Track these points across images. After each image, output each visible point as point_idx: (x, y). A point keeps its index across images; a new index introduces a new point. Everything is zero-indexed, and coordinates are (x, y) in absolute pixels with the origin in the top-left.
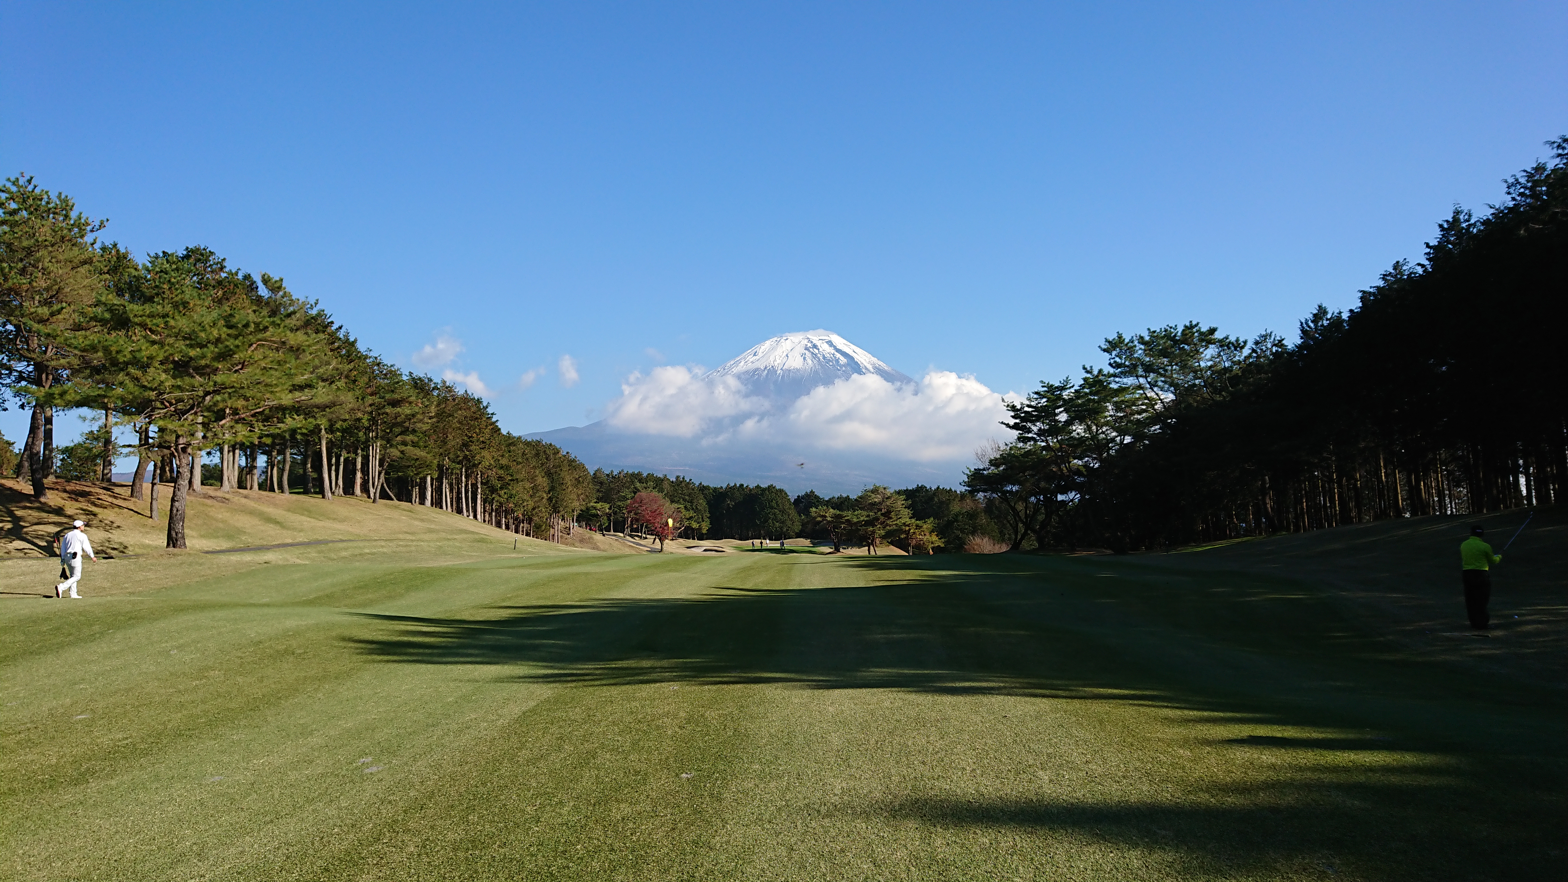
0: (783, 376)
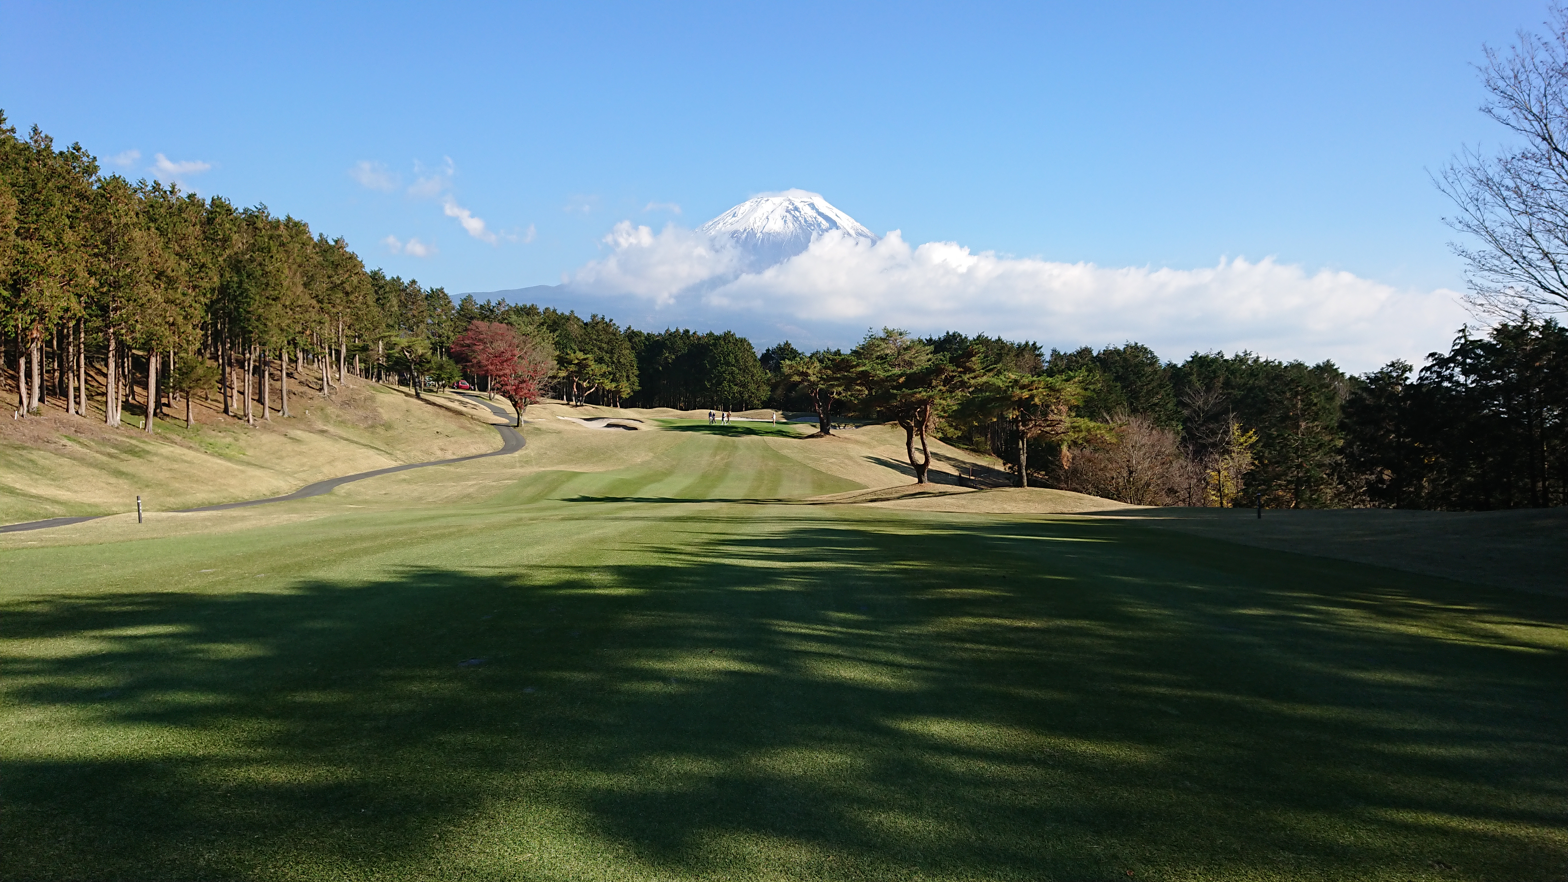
0: (763, 240)
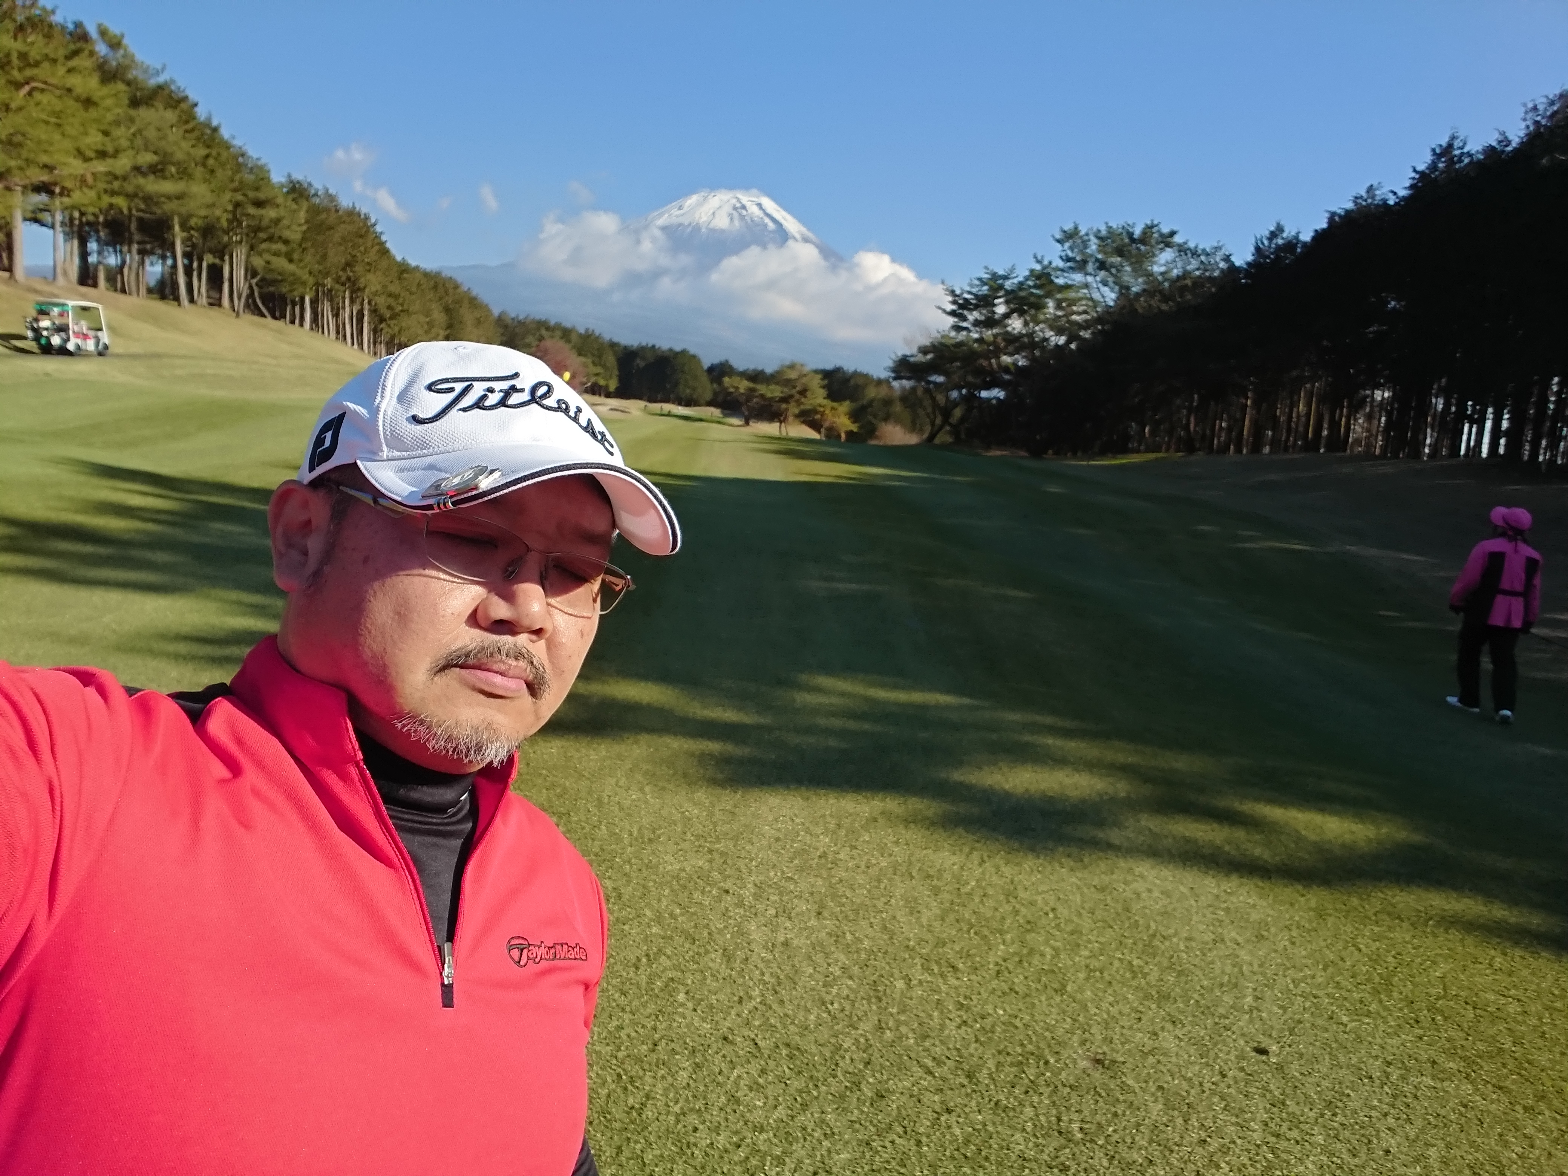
0: (708, 235)
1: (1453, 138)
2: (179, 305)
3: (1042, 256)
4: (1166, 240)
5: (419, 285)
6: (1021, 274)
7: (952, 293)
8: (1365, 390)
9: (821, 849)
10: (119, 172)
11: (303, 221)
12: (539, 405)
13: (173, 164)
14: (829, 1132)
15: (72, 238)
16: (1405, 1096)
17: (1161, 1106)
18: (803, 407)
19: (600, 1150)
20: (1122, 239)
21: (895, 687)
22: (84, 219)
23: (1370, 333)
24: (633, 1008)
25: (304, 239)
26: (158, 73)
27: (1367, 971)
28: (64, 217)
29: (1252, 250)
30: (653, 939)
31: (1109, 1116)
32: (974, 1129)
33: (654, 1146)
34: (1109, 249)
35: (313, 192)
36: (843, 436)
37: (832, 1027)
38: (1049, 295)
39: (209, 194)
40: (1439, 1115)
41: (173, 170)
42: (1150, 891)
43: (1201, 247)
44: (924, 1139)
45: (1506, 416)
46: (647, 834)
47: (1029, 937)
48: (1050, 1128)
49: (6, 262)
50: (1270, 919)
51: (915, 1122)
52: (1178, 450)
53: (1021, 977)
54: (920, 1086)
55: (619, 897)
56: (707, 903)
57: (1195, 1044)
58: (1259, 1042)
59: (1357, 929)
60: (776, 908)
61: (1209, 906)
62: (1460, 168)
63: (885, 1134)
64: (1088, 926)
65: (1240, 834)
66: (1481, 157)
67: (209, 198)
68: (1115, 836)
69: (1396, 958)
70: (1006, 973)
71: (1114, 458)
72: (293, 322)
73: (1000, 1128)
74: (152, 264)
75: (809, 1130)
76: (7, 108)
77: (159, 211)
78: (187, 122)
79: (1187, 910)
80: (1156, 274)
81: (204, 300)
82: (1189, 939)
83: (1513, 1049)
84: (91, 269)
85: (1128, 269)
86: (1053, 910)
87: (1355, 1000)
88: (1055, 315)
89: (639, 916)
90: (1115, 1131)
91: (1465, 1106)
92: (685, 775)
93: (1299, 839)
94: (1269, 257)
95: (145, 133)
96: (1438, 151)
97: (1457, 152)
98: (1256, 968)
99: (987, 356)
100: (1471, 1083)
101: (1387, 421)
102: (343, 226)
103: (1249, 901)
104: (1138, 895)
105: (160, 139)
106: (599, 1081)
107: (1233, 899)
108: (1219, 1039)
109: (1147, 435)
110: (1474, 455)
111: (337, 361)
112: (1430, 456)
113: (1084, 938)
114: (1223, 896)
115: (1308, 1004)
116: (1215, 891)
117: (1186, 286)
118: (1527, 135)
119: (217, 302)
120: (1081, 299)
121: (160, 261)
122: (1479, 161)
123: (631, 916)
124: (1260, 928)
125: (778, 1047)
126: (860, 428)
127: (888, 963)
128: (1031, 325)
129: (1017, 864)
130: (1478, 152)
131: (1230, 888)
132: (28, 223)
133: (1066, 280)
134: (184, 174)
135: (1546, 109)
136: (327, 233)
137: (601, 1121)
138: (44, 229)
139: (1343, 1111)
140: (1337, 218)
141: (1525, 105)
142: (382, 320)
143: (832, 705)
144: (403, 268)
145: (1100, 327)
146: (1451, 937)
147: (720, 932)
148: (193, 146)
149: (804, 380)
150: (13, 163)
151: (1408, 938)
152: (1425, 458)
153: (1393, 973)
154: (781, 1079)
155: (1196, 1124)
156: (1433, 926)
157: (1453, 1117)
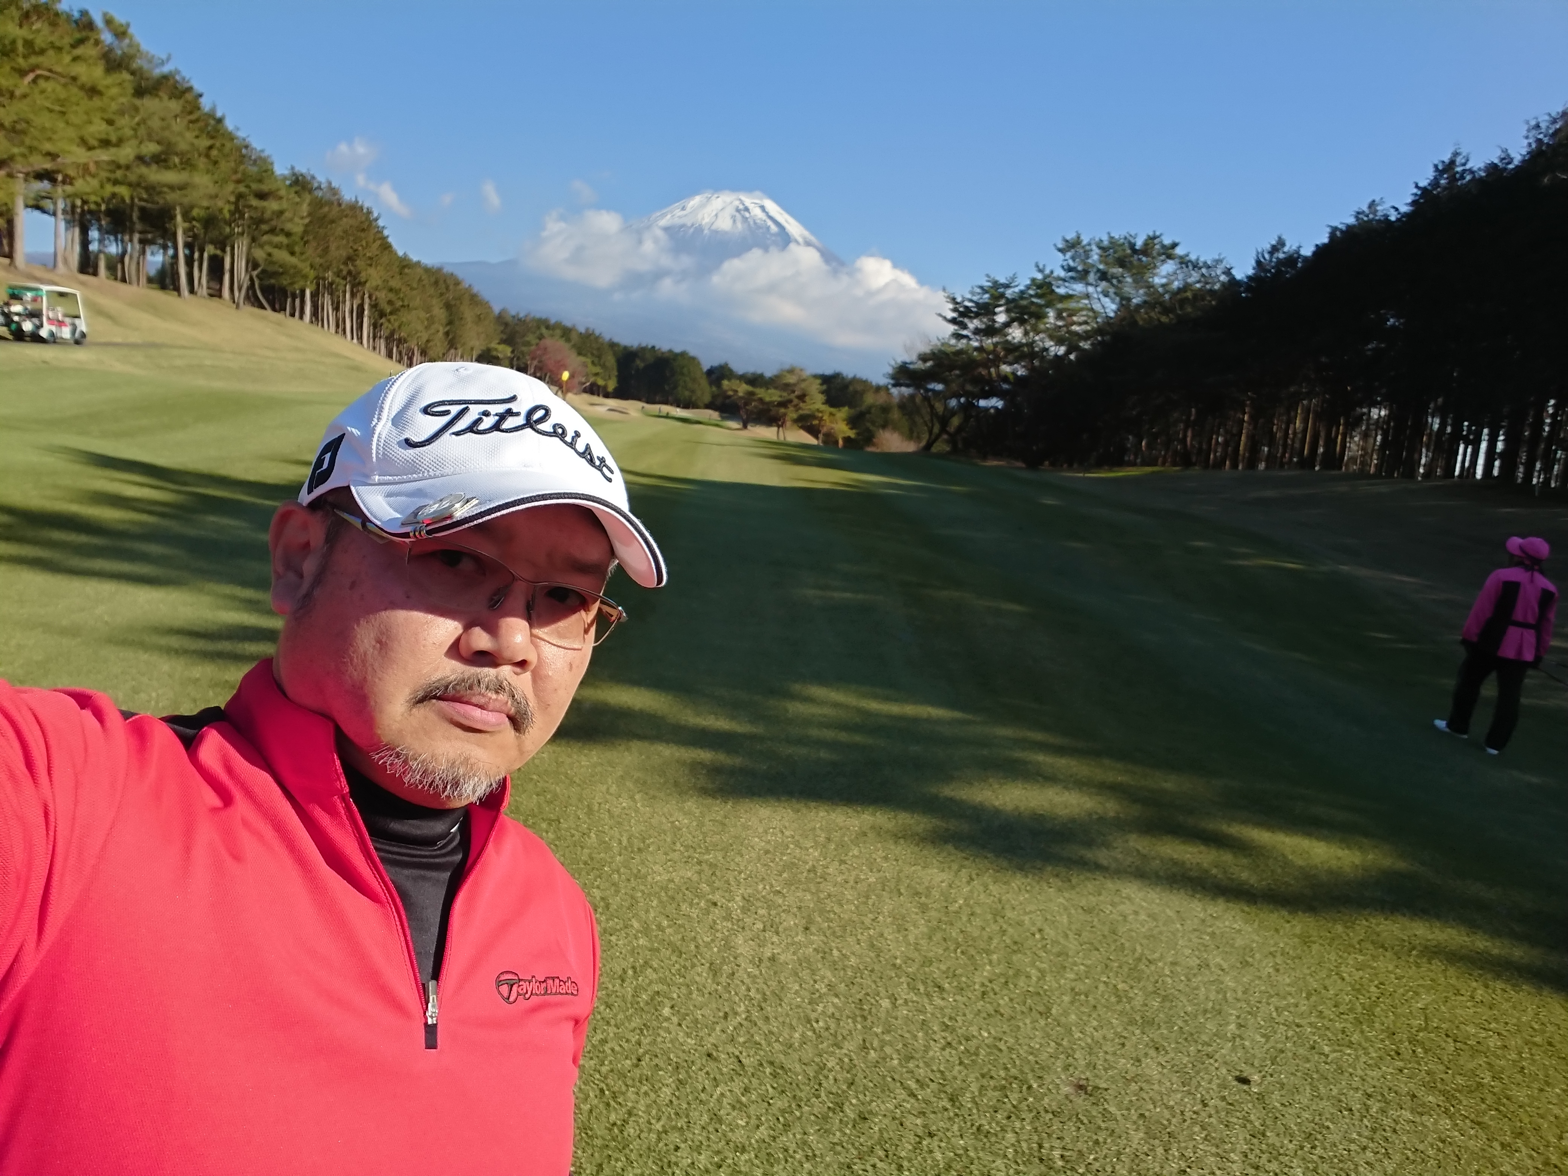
0: (710, 236)
1: (1456, 154)
2: (179, 295)
3: (1044, 266)
4: (1168, 252)
5: (420, 280)
6: (1022, 283)
7: (954, 300)
8: (1361, 408)
9: (811, 863)
10: (123, 161)
11: (305, 214)
12: (534, 429)
13: (177, 154)
14: (810, 1154)
15: (74, 227)
16: (1384, 1130)
17: (1141, 1135)
18: (801, 412)
19: (580, 1167)
20: (1124, 250)
21: (887, 699)
22: (86, 208)
23: (1370, 350)
24: (618, 1021)
25: (306, 232)
26: (163, 63)
27: (1350, 1001)
28: (66, 205)
29: (1253, 263)
30: (640, 951)
31: (1090, 1143)
32: (956, 1155)
33: (635, 1164)
34: (1110, 260)
35: (316, 185)
36: (841, 442)
37: (817, 1046)
38: (1049, 305)
39: (211, 185)
40: (1417, 1150)
41: (177, 160)
42: (1136, 913)
43: (1202, 259)
44: (905, 1164)
45: (1501, 438)
46: (637, 843)
47: (1015, 958)
48: (1031, 1154)
49: (6, 249)
50: (1255, 945)
51: (897, 1145)
52: (1174, 464)
53: (1006, 998)
54: (902, 1108)
55: (607, 906)
56: (695, 916)
57: (1177, 1072)
58: (1241, 1071)
59: (1341, 957)
60: (764, 923)
61: (1195, 930)
62: (1462, 185)
63: (867, 1158)
64: (1073, 947)
65: (1227, 857)
66: (1483, 174)
67: (212, 189)
68: (1102, 856)
69: (1379, 988)
70: (991, 994)
71: (1111, 471)
72: (293, 315)
73: (981, 1154)
74: (153, 254)
75: (791, 1152)
76: (12, 95)
77: (161, 202)
78: (191, 113)
79: (1172, 933)
80: (1157, 286)
81: (204, 291)
82: (1174, 964)
83: (1493, 1083)
84: (92, 257)
85: (1129, 280)
86: (1040, 930)
87: (1337, 1030)
88: (1055, 324)
89: (626, 927)
90: (1095, 1159)
91: (1443, 1142)
92: (676, 784)
93: (1286, 863)
94: (1270, 271)
95: (149, 123)
96: (1440, 167)
97: (1459, 169)
98: (1240, 994)
99: (987, 364)
100: (1450, 1118)
101: (1383, 440)
102: (345, 220)
103: (1235, 926)
104: (1125, 917)
105: (163, 129)
106: (581, 1095)
107: (1218, 923)
108: (1202, 1066)
109: (1144, 449)
110: (1468, 476)
111: (337, 355)
112: (1424, 476)
113: (1070, 960)
114: (1209, 921)
115: (1290, 1033)
116: (1201, 915)
117: (1187, 299)
118: (1528, 153)
119: (217, 293)
120: (1082, 309)
121: (161, 251)
122: (1481, 178)
123: (618, 927)
124: (1245, 954)
125: (761, 1065)
126: (858, 434)
127: (875, 982)
128: (1031, 334)
129: (1005, 883)
130: (1480, 169)
131: (1216, 912)
132: (29, 210)
133: (1067, 290)
134: (187, 164)
135: (1548, 127)
136: (329, 226)
137: (582, 1138)
138: (45, 216)
139: (1322, 1143)
140: (1338, 233)
141: (1527, 122)
142: (382, 315)
143: (825, 716)
144: (405, 263)
145: (1099, 338)
146: (1433, 967)
147: (707, 945)
148: (197, 137)
149: (803, 385)
150: (16, 150)
151: (1391, 968)
152: (1420, 478)
153: (1376, 1004)
154: (765, 1099)
155: (1176, 1153)
156: (1417, 956)
157: (1431, 1152)
